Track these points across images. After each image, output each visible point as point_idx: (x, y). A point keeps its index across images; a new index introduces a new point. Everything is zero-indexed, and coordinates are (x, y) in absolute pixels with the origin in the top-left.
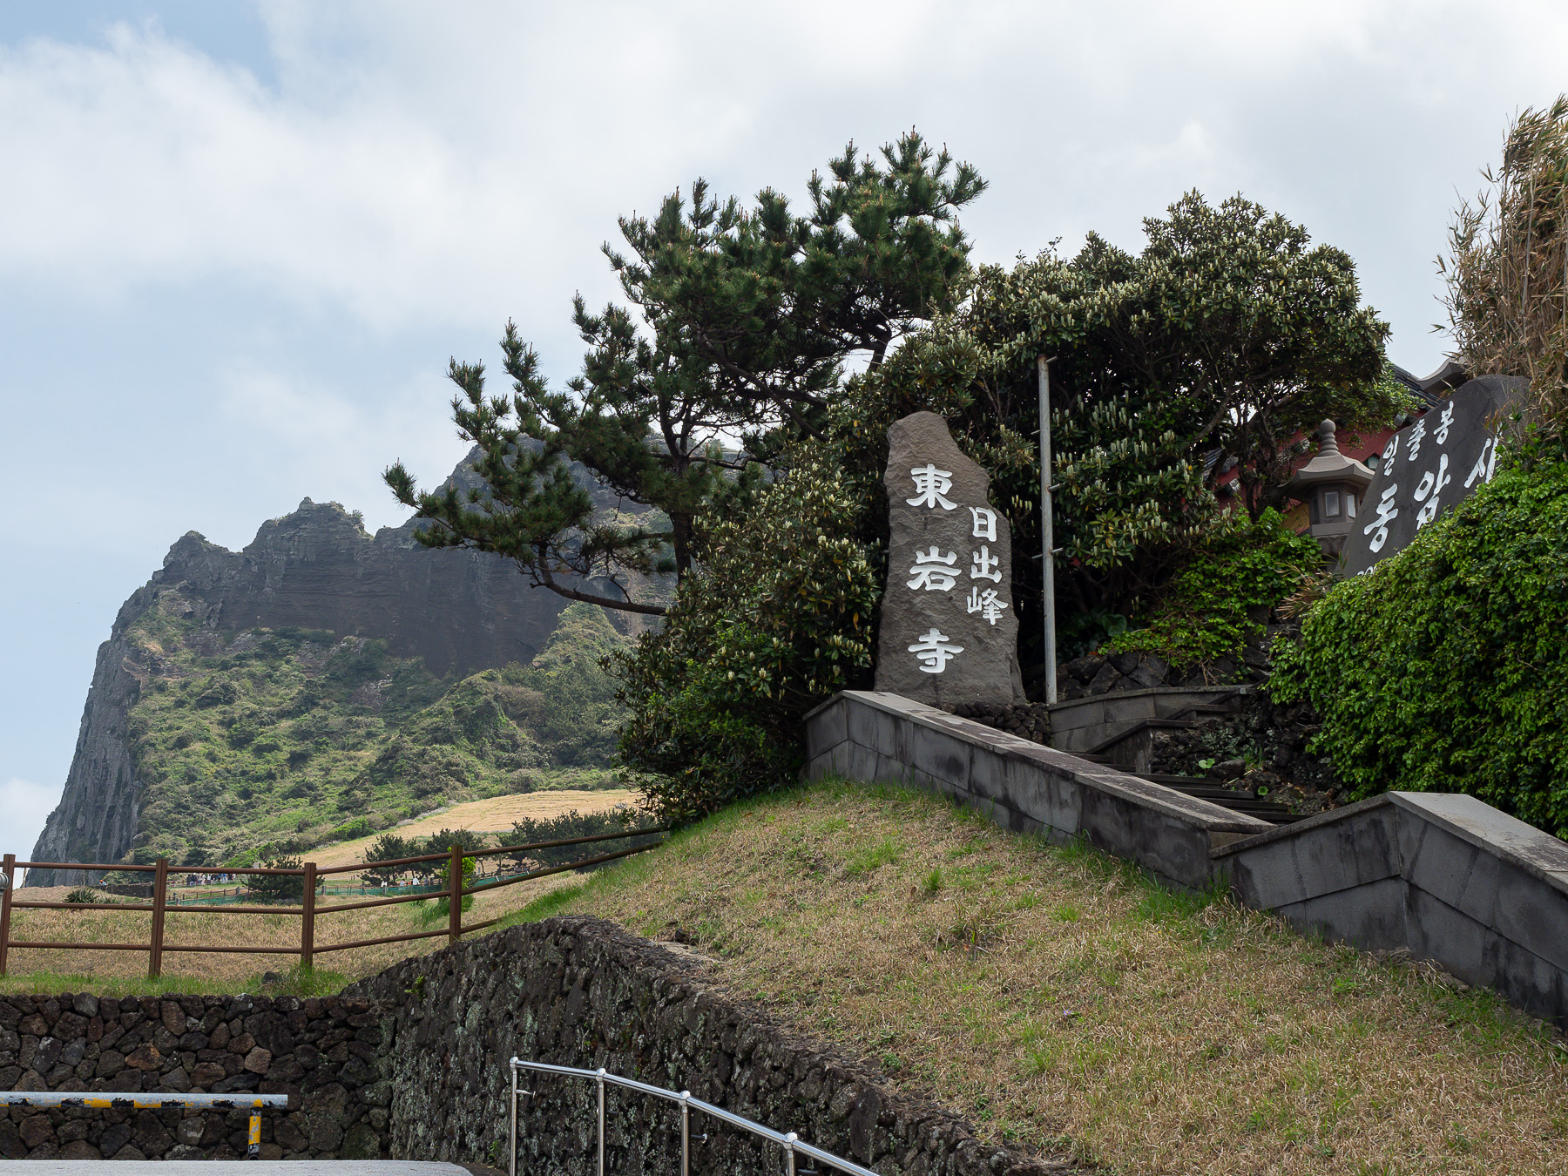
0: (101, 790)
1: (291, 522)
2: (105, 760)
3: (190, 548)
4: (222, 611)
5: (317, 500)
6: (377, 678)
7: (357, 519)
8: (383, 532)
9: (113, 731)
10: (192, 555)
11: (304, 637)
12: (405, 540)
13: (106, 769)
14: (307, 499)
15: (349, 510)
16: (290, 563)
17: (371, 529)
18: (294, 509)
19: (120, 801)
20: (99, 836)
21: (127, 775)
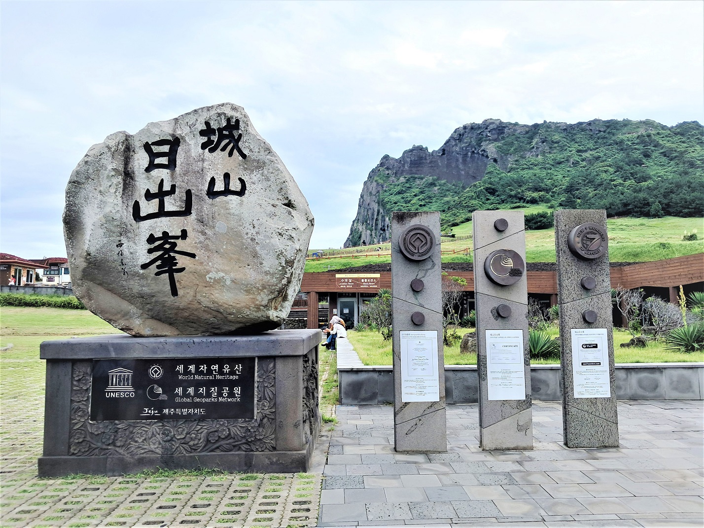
0: (373, 215)
1: (411, 151)
2: (373, 208)
3: (386, 158)
4: (396, 173)
5: (417, 145)
6: (436, 186)
7: (427, 148)
8: (434, 151)
9: (374, 201)
10: (386, 160)
11: (416, 178)
12: (439, 153)
13: (373, 210)
14: (414, 145)
15: (424, 147)
16: (411, 161)
17: (430, 150)
18: (411, 148)
19: (380, 217)
20: (374, 225)
21: (381, 211)
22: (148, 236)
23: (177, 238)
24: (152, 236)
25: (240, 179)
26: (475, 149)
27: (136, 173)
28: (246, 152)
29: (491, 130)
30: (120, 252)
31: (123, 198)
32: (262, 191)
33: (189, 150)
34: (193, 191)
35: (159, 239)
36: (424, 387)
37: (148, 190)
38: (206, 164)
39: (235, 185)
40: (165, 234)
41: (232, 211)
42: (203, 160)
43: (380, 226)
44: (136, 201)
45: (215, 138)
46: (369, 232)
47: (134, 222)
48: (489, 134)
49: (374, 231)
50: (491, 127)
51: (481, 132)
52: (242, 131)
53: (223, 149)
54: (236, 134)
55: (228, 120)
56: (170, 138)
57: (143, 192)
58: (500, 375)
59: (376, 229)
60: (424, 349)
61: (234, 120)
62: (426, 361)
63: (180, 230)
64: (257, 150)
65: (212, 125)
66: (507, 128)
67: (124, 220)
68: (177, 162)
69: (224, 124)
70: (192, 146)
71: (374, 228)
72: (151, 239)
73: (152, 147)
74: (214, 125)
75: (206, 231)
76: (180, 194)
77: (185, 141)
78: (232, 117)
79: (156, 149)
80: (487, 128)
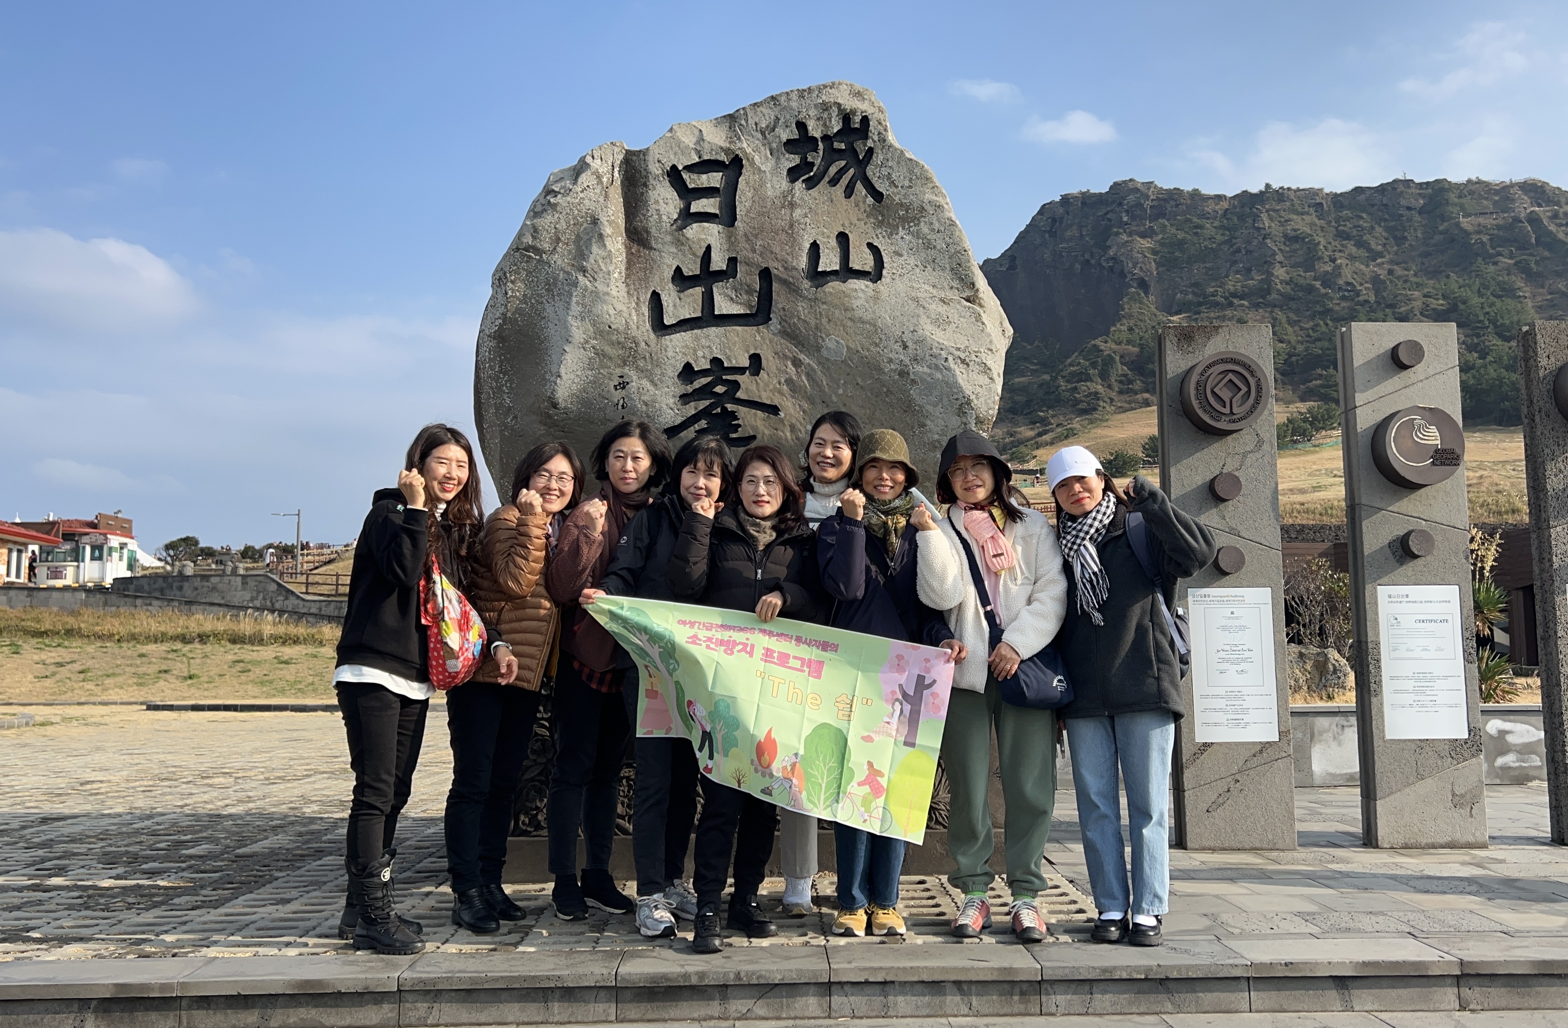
12: (1001, 265)
22: (680, 368)
23: (741, 370)
24: (688, 366)
25: (870, 245)
26: (1092, 254)
27: (653, 231)
28: (881, 186)
29: (1131, 206)
30: (621, 401)
31: (627, 285)
32: (918, 270)
33: (762, 184)
34: (774, 272)
35: (704, 373)
36: (1245, 711)
37: (678, 270)
38: (798, 213)
39: (861, 260)
40: (716, 361)
41: (859, 313)
42: (792, 205)
44: (654, 292)
45: (816, 157)
47: (652, 336)
48: (1125, 219)
50: (1131, 199)
51: (1106, 214)
52: (874, 142)
53: (834, 182)
54: (861, 148)
55: (846, 118)
56: (723, 157)
57: (669, 273)
58: (1410, 685)
60: (1243, 628)
61: (858, 119)
62: (1247, 654)
63: (747, 356)
64: (907, 183)
65: (810, 128)
66: (1174, 203)
67: (634, 332)
68: (738, 210)
69: (836, 126)
70: (768, 174)
72: (688, 372)
73: (685, 176)
74: (815, 130)
75: (802, 356)
76: (747, 276)
77: (752, 163)
78: (853, 112)
79: (693, 181)
80: (1120, 204)
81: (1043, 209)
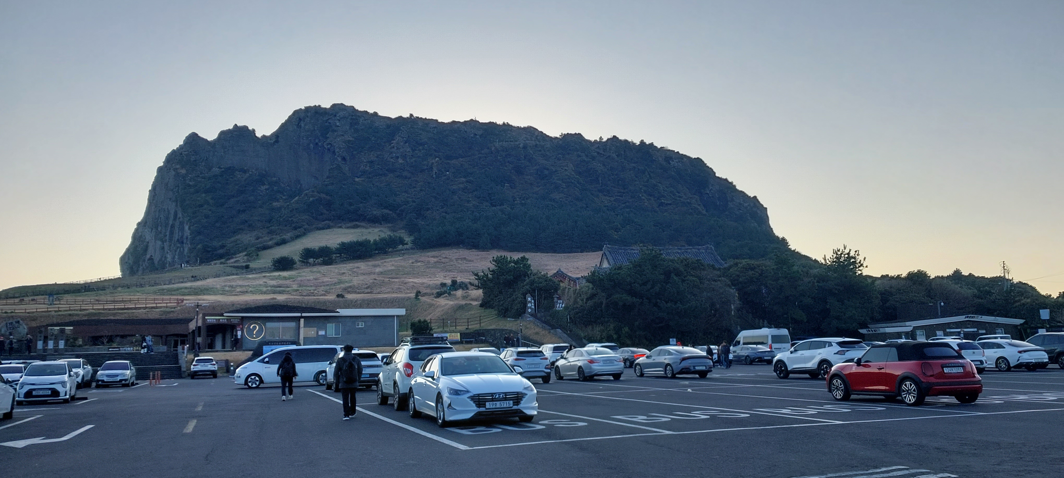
0: (167, 218)
1: (231, 131)
2: (168, 209)
3: (193, 139)
5: (239, 125)
6: (264, 184)
7: (254, 130)
8: (264, 136)
9: (170, 199)
10: (194, 141)
12: (271, 140)
13: (169, 211)
14: (236, 125)
15: (250, 128)
17: (259, 134)
18: (231, 127)
19: (177, 223)
20: (168, 234)
21: (180, 215)
26: (319, 141)
29: (341, 118)
43: (176, 237)
46: (159, 243)
48: (338, 124)
49: (168, 243)
50: (341, 114)
51: (328, 120)
59: (171, 240)
66: (363, 118)
71: (167, 238)
80: (335, 116)
81: (296, 112)
